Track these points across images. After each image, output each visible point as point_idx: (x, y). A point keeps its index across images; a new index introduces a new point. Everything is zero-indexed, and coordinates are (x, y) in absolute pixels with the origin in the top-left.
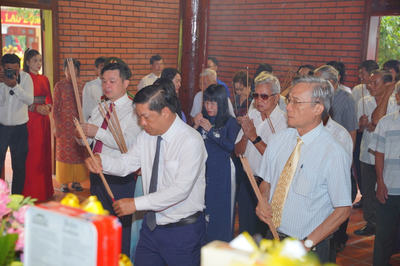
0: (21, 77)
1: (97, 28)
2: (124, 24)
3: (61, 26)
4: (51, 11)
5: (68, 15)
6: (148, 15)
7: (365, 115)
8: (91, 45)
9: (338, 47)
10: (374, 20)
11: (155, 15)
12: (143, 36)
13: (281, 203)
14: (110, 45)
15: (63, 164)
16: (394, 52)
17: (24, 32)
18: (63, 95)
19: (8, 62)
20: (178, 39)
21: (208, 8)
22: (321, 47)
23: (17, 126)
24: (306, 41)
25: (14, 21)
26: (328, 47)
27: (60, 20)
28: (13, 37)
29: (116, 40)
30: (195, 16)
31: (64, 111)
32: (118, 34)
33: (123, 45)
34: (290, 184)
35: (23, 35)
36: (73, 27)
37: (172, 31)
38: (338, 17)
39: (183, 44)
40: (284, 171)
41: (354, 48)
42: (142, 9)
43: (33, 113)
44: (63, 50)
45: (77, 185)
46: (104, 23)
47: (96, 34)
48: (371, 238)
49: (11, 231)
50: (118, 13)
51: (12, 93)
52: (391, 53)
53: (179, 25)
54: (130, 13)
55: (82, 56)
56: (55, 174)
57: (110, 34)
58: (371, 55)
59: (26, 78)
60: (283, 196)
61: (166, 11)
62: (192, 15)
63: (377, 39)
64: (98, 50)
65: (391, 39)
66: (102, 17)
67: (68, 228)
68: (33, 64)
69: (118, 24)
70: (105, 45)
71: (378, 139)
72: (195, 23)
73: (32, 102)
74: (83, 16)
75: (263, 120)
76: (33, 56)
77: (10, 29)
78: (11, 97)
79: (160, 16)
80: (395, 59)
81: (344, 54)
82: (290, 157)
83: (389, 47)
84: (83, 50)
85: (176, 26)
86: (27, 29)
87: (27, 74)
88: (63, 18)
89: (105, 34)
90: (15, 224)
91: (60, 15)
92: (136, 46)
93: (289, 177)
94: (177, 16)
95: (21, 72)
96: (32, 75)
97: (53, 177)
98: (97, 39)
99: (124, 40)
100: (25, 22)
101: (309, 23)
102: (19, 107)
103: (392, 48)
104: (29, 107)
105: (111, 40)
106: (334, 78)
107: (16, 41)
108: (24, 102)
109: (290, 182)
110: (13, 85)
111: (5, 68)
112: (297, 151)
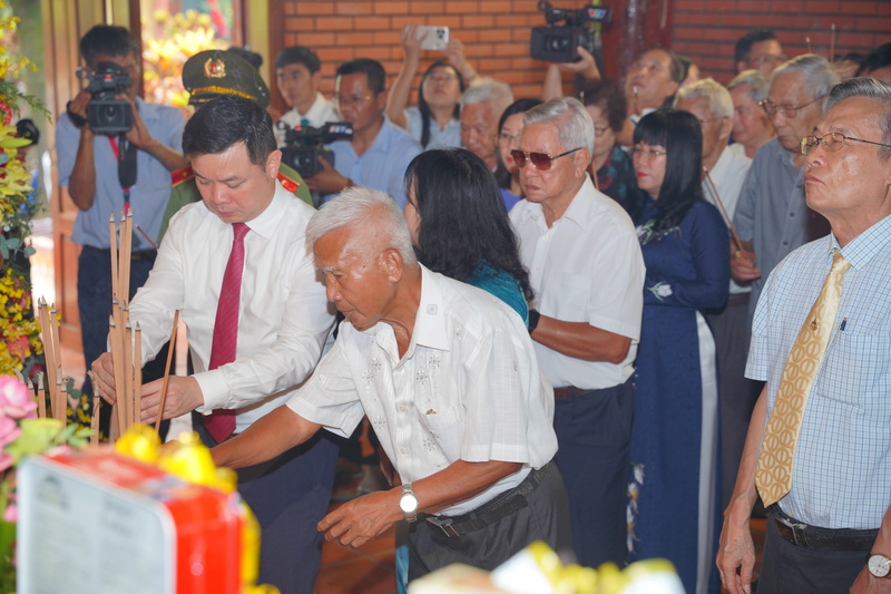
13: (790, 429)
40: (799, 345)
60: (796, 410)
112: (831, 288)
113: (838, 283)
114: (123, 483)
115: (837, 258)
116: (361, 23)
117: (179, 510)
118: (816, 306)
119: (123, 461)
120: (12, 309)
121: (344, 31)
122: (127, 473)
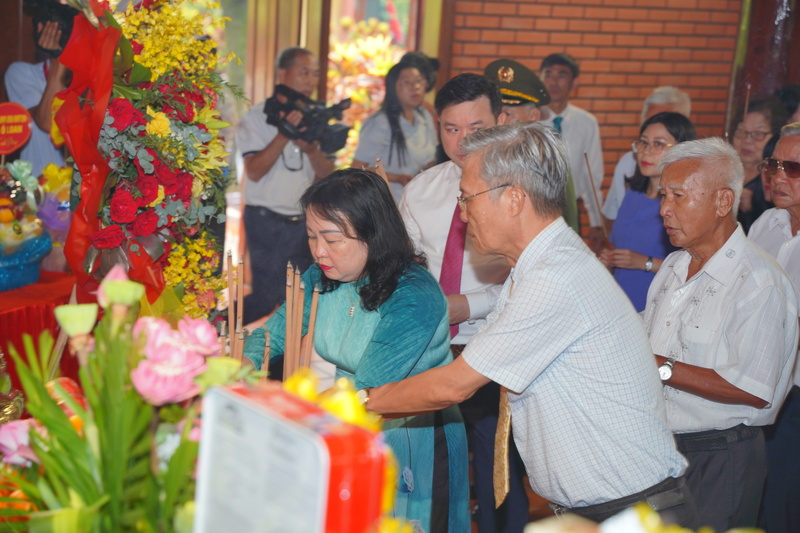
14: (574, 25)
39: (751, 26)
44: (463, 35)
64: (545, 38)
67: (277, 443)
70: (562, 25)
107: (389, 9)
119: (289, 397)
120: (203, 267)
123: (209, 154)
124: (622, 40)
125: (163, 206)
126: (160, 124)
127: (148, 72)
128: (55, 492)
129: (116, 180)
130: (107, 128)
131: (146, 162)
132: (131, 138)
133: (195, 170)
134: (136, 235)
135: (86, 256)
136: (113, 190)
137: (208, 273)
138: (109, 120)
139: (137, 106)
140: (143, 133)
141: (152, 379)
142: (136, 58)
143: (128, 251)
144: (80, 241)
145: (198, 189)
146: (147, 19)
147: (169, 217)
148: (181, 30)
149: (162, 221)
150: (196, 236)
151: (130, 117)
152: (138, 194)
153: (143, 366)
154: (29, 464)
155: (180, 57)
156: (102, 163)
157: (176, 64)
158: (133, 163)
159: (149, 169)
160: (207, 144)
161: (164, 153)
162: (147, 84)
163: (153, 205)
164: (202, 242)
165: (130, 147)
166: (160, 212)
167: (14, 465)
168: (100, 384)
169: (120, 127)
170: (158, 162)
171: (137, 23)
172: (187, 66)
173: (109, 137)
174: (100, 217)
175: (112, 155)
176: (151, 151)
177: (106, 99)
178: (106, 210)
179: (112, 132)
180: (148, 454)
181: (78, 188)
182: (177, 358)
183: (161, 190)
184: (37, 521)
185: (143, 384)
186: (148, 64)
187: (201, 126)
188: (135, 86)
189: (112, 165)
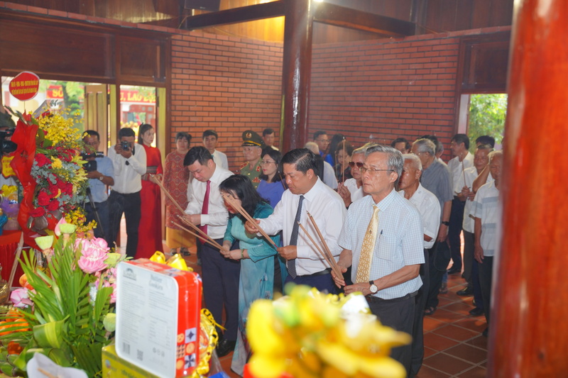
0: (136, 149)
1: (207, 104)
2: (231, 100)
3: (173, 102)
4: (165, 89)
5: (180, 92)
6: (254, 91)
7: (466, 187)
8: (200, 119)
9: (432, 122)
10: (464, 97)
11: (261, 92)
12: (249, 110)
13: (366, 269)
14: (218, 119)
15: (172, 230)
16: (485, 128)
17: (144, 109)
18: (173, 165)
19: (124, 135)
20: (281, 114)
21: (309, 84)
22: (417, 122)
23: (132, 194)
24: (402, 116)
25: (136, 100)
26: (422, 122)
27: (173, 97)
28: (135, 114)
29: (223, 114)
30: (297, 92)
31: (174, 180)
32: (225, 109)
33: (230, 119)
34: (373, 250)
35: (143, 112)
36: (184, 103)
37: (276, 106)
38: (431, 94)
39: (285, 117)
40: (366, 239)
41: (447, 123)
42: (248, 86)
43: (146, 181)
44: (175, 124)
45: (185, 250)
46: (213, 99)
47: (205, 109)
48: (470, 298)
49: (107, 285)
50: (226, 89)
51: (127, 163)
52: (482, 129)
53: (281, 100)
54: (237, 90)
55: (191, 130)
56: (165, 239)
57: (218, 109)
58: (462, 129)
59: (140, 150)
60: (368, 262)
61: (271, 87)
62: (293, 91)
63: (468, 115)
64: (206, 124)
65: (481, 116)
66: (211, 94)
67: (153, 282)
68: (146, 137)
69: (226, 100)
70: (213, 119)
71: (477, 206)
72: (297, 98)
73: (145, 172)
74: (193, 93)
75: (358, 188)
76: (147, 130)
77: (132, 107)
78: (127, 167)
79: (266, 92)
80: (485, 134)
81: (437, 129)
82: (370, 225)
83: (480, 123)
84: (193, 124)
85: (279, 102)
86: (147, 106)
87: (141, 146)
88: (175, 95)
89: (213, 109)
90: (111, 279)
91: (173, 92)
92: (242, 120)
93: (371, 243)
94: (280, 92)
95: (136, 144)
96: (145, 147)
97: (163, 242)
98: (206, 114)
99: (231, 114)
100: (145, 100)
101: (405, 99)
102: (133, 177)
103: (482, 125)
104: (142, 176)
105: (219, 114)
106: (431, 151)
107: (137, 118)
108: (138, 172)
109: (373, 249)
110: (128, 156)
111: (122, 140)
112: (374, 218)
113: (377, 216)
114: (157, 270)
115: (374, 208)
116: (198, 124)
117: (178, 279)
118: (370, 226)
119: (154, 263)
120: (80, 222)
121: (193, 127)
122: (159, 268)
123: (79, 175)
124: (236, 124)
125: (60, 197)
126: (57, 163)
127: (51, 142)
128: (43, 316)
129: (39, 188)
130: (34, 166)
131: (53, 179)
132: (45, 170)
133: (74, 181)
134: (50, 210)
135: (28, 221)
136: (38, 192)
137: (82, 224)
138: (35, 163)
139: (47, 156)
140: (50, 168)
141: (86, 263)
142: (46, 137)
143: (46, 217)
144: (24, 215)
145: (75, 189)
146: (48, 121)
147: (64, 202)
148: (64, 124)
149: (61, 204)
150: (75, 209)
151: (44, 161)
152: (50, 193)
153: (82, 258)
154: (27, 306)
155: (64, 136)
156: (33, 180)
157: (62, 138)
158: (47, 180)
159: (55, 182)
160: (77, 170)
161: (60, 175)
162: (50, 147)
163: (56, 197)
164: (78, 212)
165: (45, 173)
166: (60, 200)
167: (19, 308)
168: (58, 269)
169: (41, 165)
170: (58, 179)
171: (44, 123)
172: (67, 139)
173: (36, 170)
174: (33, 204)
175: (37, 177)
176: (54, 174)
177: (33, 155)
178: (36, 201)
179: (37, 168)
180: (87, 295)
181: (22, 192)
182: (95, 254)
183: (59, 191)
184: (37, 329)
185: (83, 266)
186: (51, 139)
187: (75, 163)
188: (45, 149)
189: (38, 182)
